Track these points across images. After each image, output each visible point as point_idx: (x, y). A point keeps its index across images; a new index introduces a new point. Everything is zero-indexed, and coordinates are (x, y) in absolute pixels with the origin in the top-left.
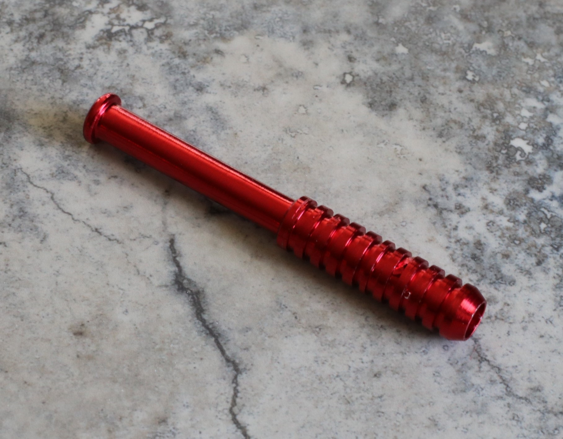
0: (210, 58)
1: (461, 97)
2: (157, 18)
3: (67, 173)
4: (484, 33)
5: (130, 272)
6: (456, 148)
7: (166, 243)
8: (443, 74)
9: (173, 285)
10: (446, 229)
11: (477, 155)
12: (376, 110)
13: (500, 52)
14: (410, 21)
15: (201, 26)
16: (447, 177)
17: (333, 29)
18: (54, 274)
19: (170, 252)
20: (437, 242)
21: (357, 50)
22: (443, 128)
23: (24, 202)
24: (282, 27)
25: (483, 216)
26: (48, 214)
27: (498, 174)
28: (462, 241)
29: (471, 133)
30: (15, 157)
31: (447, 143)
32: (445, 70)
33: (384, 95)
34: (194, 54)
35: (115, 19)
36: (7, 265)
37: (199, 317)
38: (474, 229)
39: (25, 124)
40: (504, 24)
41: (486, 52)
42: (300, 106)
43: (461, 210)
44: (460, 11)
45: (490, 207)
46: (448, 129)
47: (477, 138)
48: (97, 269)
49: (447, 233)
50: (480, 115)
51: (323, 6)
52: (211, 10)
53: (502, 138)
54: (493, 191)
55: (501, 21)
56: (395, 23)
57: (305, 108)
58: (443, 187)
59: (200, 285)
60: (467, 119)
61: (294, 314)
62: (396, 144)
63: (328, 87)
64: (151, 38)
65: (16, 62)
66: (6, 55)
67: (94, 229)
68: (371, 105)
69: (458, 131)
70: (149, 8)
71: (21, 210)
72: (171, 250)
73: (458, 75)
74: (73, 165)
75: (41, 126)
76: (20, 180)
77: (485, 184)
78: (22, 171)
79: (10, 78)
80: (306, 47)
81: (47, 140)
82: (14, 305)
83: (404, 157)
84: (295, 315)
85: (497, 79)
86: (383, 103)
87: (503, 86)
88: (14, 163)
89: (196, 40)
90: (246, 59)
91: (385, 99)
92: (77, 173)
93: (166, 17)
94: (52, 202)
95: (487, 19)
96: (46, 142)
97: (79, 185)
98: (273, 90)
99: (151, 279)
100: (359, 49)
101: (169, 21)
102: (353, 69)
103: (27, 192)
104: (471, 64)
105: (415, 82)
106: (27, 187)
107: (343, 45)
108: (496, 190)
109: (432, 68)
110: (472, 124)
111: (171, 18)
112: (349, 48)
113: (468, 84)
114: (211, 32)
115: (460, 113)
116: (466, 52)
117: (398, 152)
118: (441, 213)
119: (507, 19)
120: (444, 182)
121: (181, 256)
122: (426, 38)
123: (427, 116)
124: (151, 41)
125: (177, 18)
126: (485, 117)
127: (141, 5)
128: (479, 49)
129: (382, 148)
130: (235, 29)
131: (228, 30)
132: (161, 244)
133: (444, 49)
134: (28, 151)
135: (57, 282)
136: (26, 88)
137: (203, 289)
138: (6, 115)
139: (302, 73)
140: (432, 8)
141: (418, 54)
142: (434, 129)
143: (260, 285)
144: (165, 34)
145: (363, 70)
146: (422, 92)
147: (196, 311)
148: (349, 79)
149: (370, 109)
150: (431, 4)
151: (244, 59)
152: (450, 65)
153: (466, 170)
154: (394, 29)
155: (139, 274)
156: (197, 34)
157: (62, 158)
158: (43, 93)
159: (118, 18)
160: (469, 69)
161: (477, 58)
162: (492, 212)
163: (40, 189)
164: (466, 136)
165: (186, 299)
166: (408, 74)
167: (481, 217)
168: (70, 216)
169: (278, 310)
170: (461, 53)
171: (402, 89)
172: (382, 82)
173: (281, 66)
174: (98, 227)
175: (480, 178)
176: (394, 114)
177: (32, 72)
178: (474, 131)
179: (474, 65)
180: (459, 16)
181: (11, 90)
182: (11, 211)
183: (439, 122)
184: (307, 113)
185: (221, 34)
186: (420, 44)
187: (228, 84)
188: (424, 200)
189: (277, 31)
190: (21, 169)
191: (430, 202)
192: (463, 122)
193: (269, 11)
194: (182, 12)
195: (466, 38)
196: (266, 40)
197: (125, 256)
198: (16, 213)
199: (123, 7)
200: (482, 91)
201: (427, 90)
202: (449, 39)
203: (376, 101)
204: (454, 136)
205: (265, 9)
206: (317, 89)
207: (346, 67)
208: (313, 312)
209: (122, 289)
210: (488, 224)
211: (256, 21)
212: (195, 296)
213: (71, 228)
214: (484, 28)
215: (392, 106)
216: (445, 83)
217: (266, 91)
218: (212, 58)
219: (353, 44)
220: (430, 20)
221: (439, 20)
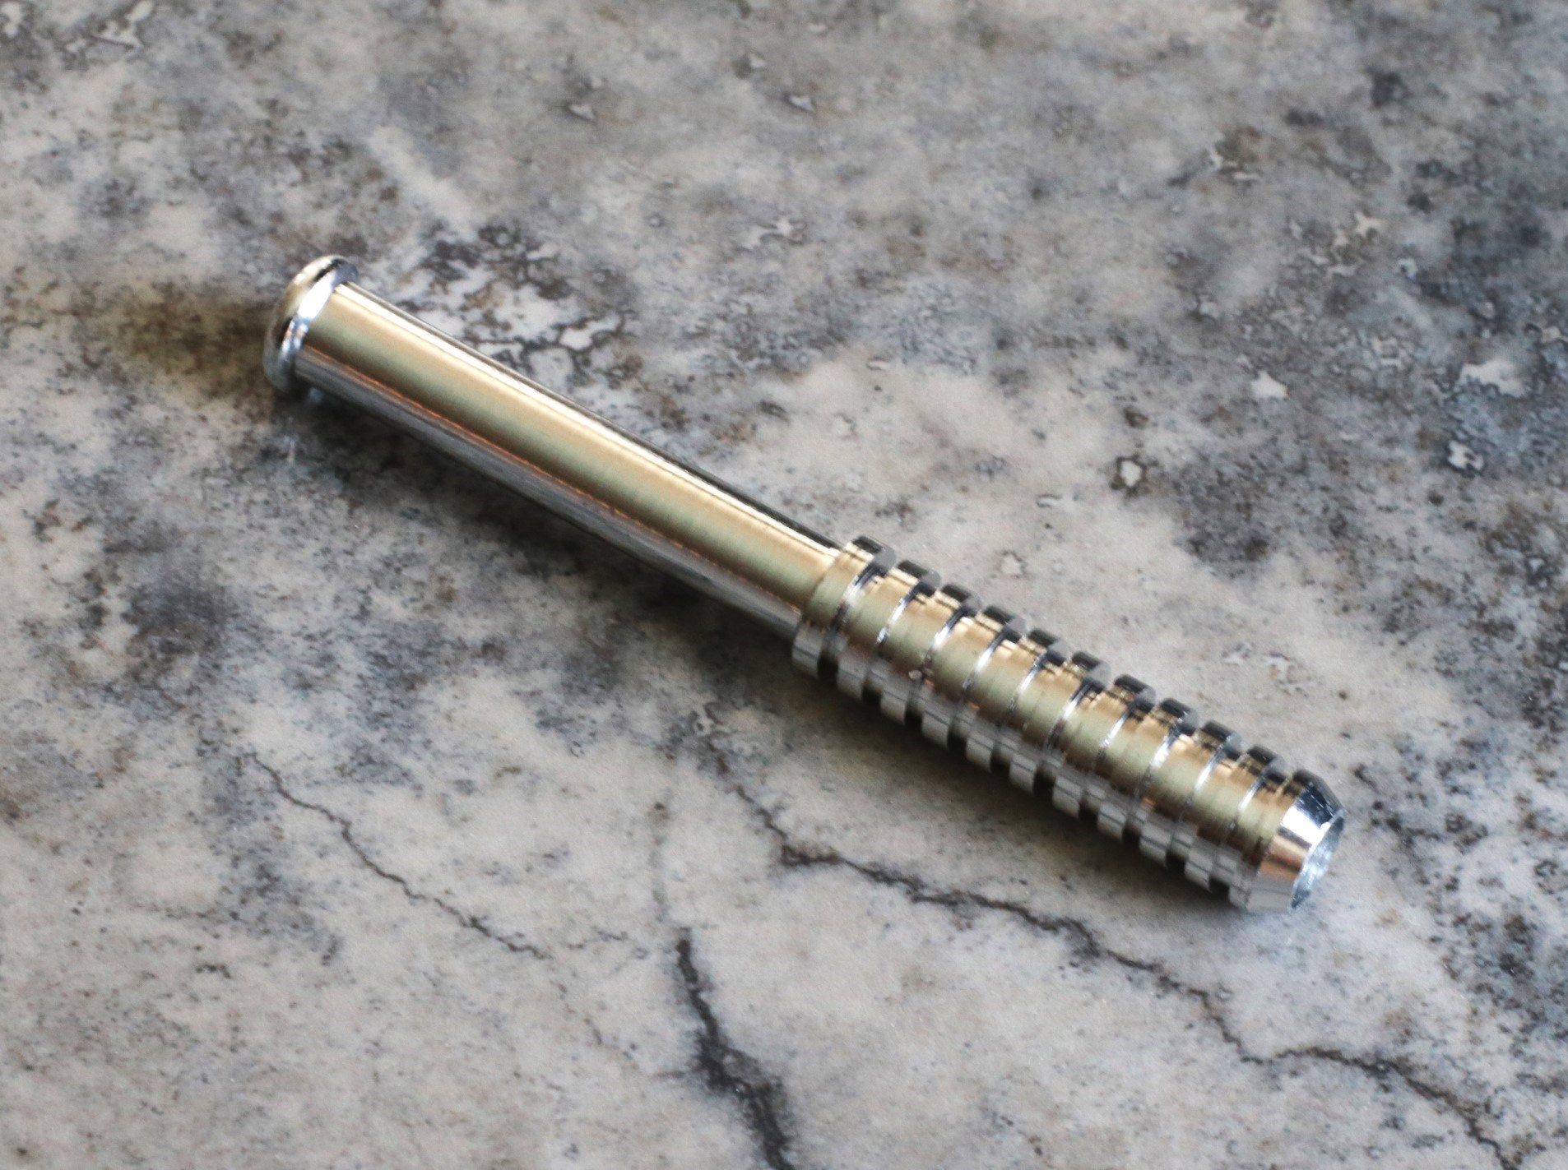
0: (748, 428)
1: (1441, 517)
2: (596, 319)
3: (383, 764)
4: (1486, 334)
5: (574, 1039)
6: (1437, 659)
7: (667, 951)
8: (1384, 452)
9: (697, 1070)
10: (1428, 888)
11: (1494, 679)
12: (1212, 560)
13: (1535, 388)
14: (1284, 308)
15: (717, 337)
16: (1419, 741)
17: (1077, 336)
18: (367, 1051)
19: (682, 977)
20: (1405, 926)
21: (1149, 394)
22: (1397, 605)
23: (268, 850)
24: (939, 333)
25: (1524, 847)
26: (338, 882)
27: (1555, 728)
28: (1471, 921)
29: (1474, 615)
30: (236, 724)
31: (1412, 646)
32: (1390, 442)
33: (1230, 516)
34: (706, 418)
35: (480, 323)
36: (236, 1029)
37: (774, 1157)
38: (1501, 885)
39: (256, 627)
40: (1539, 309)
41: (1496, 388)
42: (1006, 553)
43: (1464, 832)
44: (1417, 275)
45: (1541, 822)
46: (1412, 608)
47: (1491, 629)
48: (486, 1034)
49: (1429, 898)
50: (1494, 565)
51: (1045, 272)
52: (741, 292)
53: (1558, 628)
54: (1545, 776)
55: (1530, 301)
56: (1245, 314)
57: (1019, 560)
58: (1410, 770)
59: (769, 1070)
60: (1460, 578)
61: (1033, 1140)
62: (1274, 655)
63: (1076, 498)
64: (584, 374)
65: (217, 452)
66: (189, 434)
67: (468, 921)
68: (1197, 546)
69: (1439, 612)
70: (571, 290)
71: (263, 872)
72: (684, 972)
73: (1427, 455)
74: (398, 741)
75: (299, 634)
76: (254, 786)
77: (1522, 758)
78: (257, 762)
79: (205, 498)
80: (1008, 388)
81: (319, 672)
82: (262, 1142)
83: (1298, 689)
84: (1037, 1144)
85: (1533, 462)
86: (1231, 540)
87: (1549, 482)
88: (234, 740)
89: (706, 378)
90: (848, 426)
91: (1234, 529)
92: (408, 762)
93: (620, 313)
94: (346, 847)
95: (1493, 296)
96: (318, 678)
97: (418, 797)
98: (927, 514)
99: (636, 1055)
100: (1152, 388)
101: (630, 326)
102: (1140, 445)
103: (275, 821)
104: (1459, 422)
105: (1312, 479)
106: (274, 806)
107: (1109, 380)
108: (1553, 774)
109: (1354, 437)
110: (1474, 590)
111: (634, 319)
112: (1125, 387)
113: (1457, 479)
114: (746, 355)
115: (1440, 562)
116: (1443, 390)
117: (1282, 677)
118: (1409, 843)
119: (1546, 294)
120: (1412, 756)
121: (711, 988)
122: (1330, 352)
123: (1351, 573)
124: (583, 384)
125: (651, 316)
126: (1507, 571)
127: (548, 282)
128: (1477, 380)
129: (1236, 665)
130: (813, 344)
131: (793, 346)
132: (654, 957)
133: (1382, 383)
134: (271, 706)
135: (376, 1074)
136: (251, 526)
137: (778, 1078)
138: (202, 604)
139: (1003, 460)
140: (1340, 269)
141: (1314, 398)
142: (1373, 609)
143: (933, 1064)
144: (621, 361)
145: (1168, 450)
146: (1333, 505)
147: (766, 1144)
148: (1131, 473)
149: (1195, 559)
150: (1339, 258)
151: (841, 427)
152: (1402, 427)
153: (1468, 721)
154: (1243, 330)
155: (600, 1042)
156: (709, 361)
157: (364, 721)
158: (300, 538)
159: (489, 320)
160: (1454, 437)
161: (1475, 406)
162: (1547, 835)
163: (308, 811)
164: (1460, 625)
165: (733, 1108)
166: (1291, 453)
167: (1520, 851)
168: (399, 886)
169: (989, 1133)
170: (1429, 393)
171: (1278, 499)
172: (1223, 482)
173: (944, 444)
174: (479, 915)
175: (1506, 740)
176: (1262, 571)
177: (263, 481)
178: (1481, 609)
179: (1466, 426)
180: (1417, 290)
181: (210, 532)
182: (236, 875)
183: (1384, 587)
184: (1025, 575)
185: (773, 357)
186: (1318, 371)
187: (805, 499)
188: (1361, 810)
189: (928, 346)
190: (254, 755)
191: (1378, 814)
192: (1451, 586)
193: (900, 290)
194: (664, 299)
195: (1440, 351)
196: (897, 372)
197: (558, 992)
198: (250, 881)
199: (501, 288)
200: (1492, 497)
201: (1345, 499)
202: (1394, 356)
203: (1209, 535)
204: (1428, 627)
205: (888, 284)
206: (1049, 506)
207: (1123, 443)
208: (1083, 1135)
209: (558, 1088)
210: (1538, 872)
211: (865, 319)
212: (758, 1101)
213: (404, 919)
214: (1486, 320)
215: (1255, 548)
216: (1393, 479)
217: (908, 516)
218: (754, 428)
219: (1134, 376)
220: (1340, 301)
221: (1363, 301)
